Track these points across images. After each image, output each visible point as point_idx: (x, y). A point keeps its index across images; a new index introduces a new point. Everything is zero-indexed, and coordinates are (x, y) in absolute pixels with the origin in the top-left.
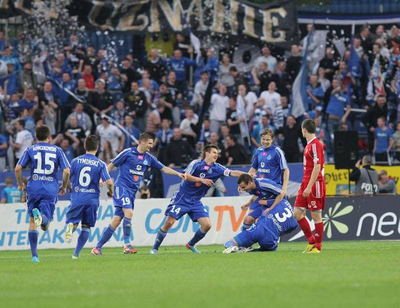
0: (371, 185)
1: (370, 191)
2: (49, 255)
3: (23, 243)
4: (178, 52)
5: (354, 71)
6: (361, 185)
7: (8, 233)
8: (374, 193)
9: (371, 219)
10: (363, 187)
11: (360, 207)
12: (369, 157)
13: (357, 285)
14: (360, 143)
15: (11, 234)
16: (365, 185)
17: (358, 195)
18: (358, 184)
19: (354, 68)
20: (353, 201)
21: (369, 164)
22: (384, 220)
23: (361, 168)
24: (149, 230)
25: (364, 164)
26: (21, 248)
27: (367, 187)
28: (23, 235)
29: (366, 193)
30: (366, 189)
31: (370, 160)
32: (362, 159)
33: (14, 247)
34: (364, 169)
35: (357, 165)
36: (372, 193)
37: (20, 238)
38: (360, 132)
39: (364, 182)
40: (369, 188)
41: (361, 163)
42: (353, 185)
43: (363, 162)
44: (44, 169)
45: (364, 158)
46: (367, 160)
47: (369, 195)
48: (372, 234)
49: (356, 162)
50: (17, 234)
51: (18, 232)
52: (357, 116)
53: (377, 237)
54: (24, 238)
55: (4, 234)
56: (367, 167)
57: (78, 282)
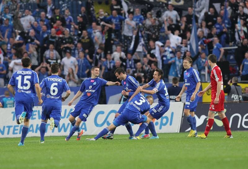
0: (238, 96)
1: (237, 99)
2: (33, 141)
3: (17, 133)
4: (114, 12)
5: (226, 23)
6: (231, 96)
7: (7, 127)
8: (240, 100)
9: (238, 117)
10: (232, 97)
11: (230, 109)
12: (236, 78)
13: (229, 159)
14: (231, 69)
15: (9, 127)
16: (234, 96)
17: (230, 102)
18: (230, 95)
19: (226, 21)
20: (226, 106)
21: (236, 82)
22: (246, 118)
23: (231, 85)
24: (97, 125)
25: (233, 82)
26: (15, 136)
27: (235, 97)
28: (16, 128)
29: (234, 101)
30: (235, 98)
31: (237, 80)
32: (232, 79)
33: (11, 135)
34: (233, 85)
35: (229, 83)
36: (238, 101)
37: (14, 130)
38: (230, 62)
39: (234, 94)
40: (236, 98)
41: (231, 82)
42: (226, 96)
43: (233, 81)
44: (23, 86)
45: (233, 78)
46: (235, 79)
47: (236, 102)
48: (239, 127)
49: (228, 81)
50: (13, 128)
51: (13, 126)
52: (229, 52)
53: (242, 128)
54: (17, 130)
55: (4, 127)
56: (235, 84)
57: (52, 158)
